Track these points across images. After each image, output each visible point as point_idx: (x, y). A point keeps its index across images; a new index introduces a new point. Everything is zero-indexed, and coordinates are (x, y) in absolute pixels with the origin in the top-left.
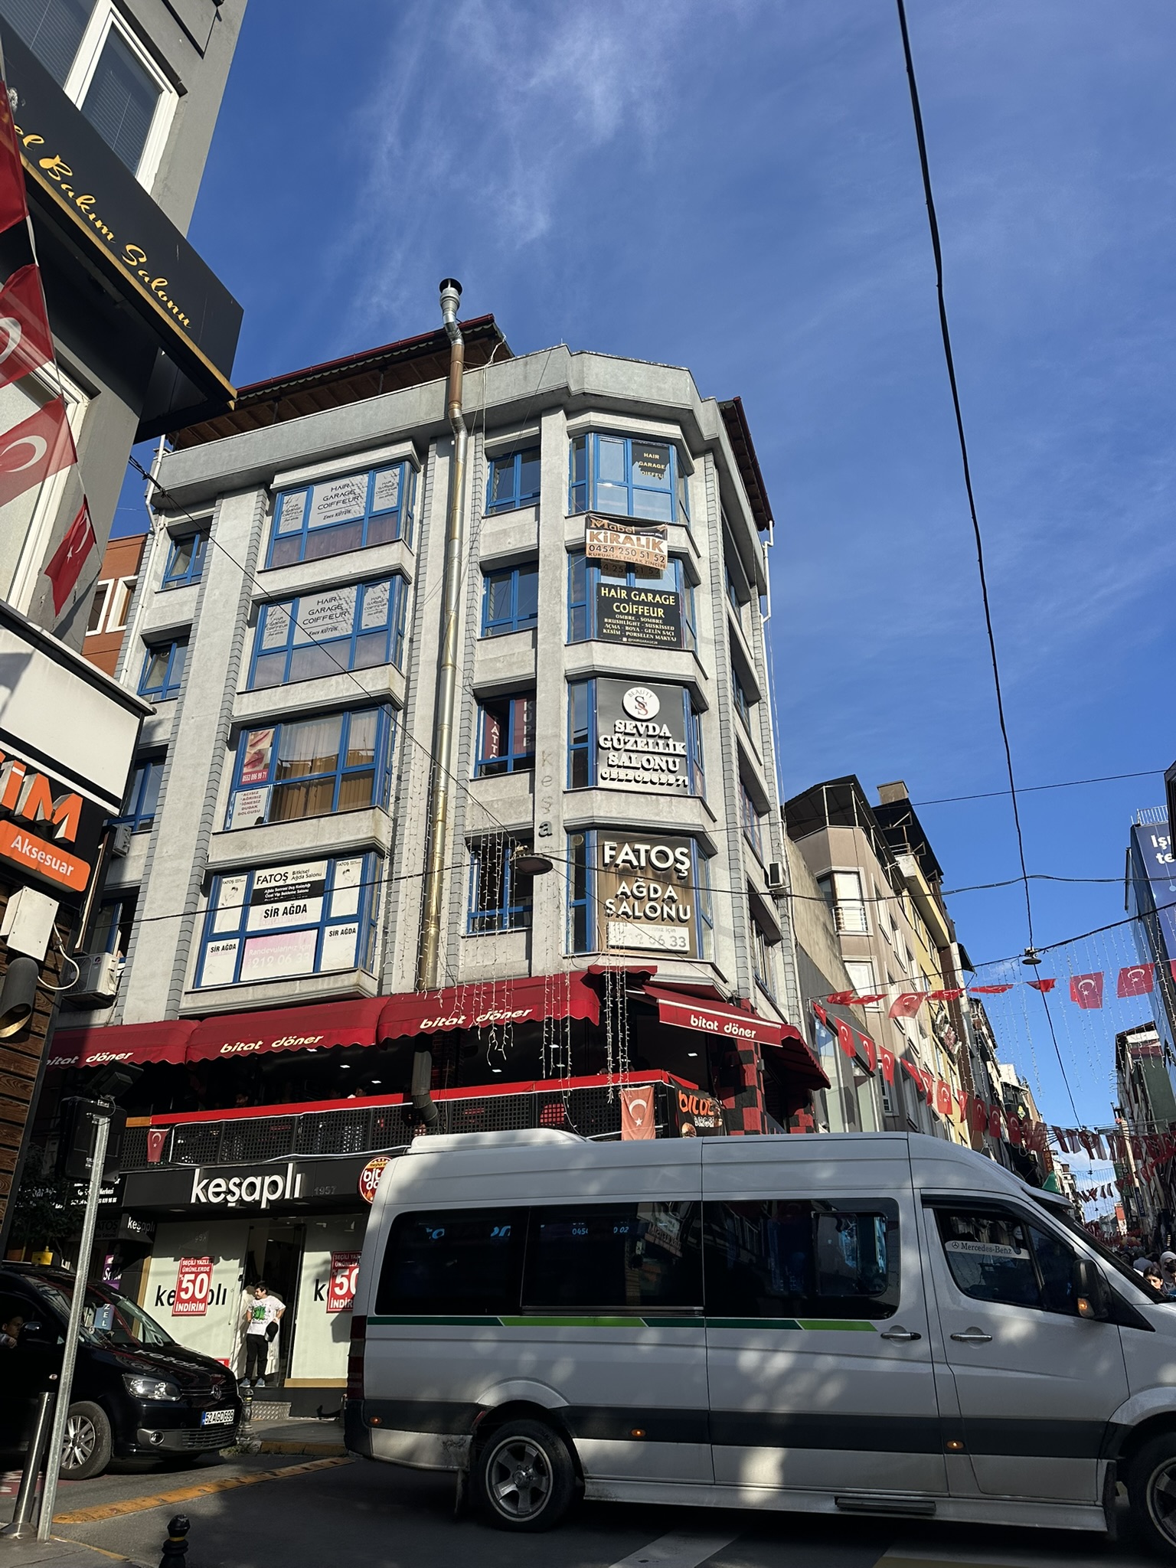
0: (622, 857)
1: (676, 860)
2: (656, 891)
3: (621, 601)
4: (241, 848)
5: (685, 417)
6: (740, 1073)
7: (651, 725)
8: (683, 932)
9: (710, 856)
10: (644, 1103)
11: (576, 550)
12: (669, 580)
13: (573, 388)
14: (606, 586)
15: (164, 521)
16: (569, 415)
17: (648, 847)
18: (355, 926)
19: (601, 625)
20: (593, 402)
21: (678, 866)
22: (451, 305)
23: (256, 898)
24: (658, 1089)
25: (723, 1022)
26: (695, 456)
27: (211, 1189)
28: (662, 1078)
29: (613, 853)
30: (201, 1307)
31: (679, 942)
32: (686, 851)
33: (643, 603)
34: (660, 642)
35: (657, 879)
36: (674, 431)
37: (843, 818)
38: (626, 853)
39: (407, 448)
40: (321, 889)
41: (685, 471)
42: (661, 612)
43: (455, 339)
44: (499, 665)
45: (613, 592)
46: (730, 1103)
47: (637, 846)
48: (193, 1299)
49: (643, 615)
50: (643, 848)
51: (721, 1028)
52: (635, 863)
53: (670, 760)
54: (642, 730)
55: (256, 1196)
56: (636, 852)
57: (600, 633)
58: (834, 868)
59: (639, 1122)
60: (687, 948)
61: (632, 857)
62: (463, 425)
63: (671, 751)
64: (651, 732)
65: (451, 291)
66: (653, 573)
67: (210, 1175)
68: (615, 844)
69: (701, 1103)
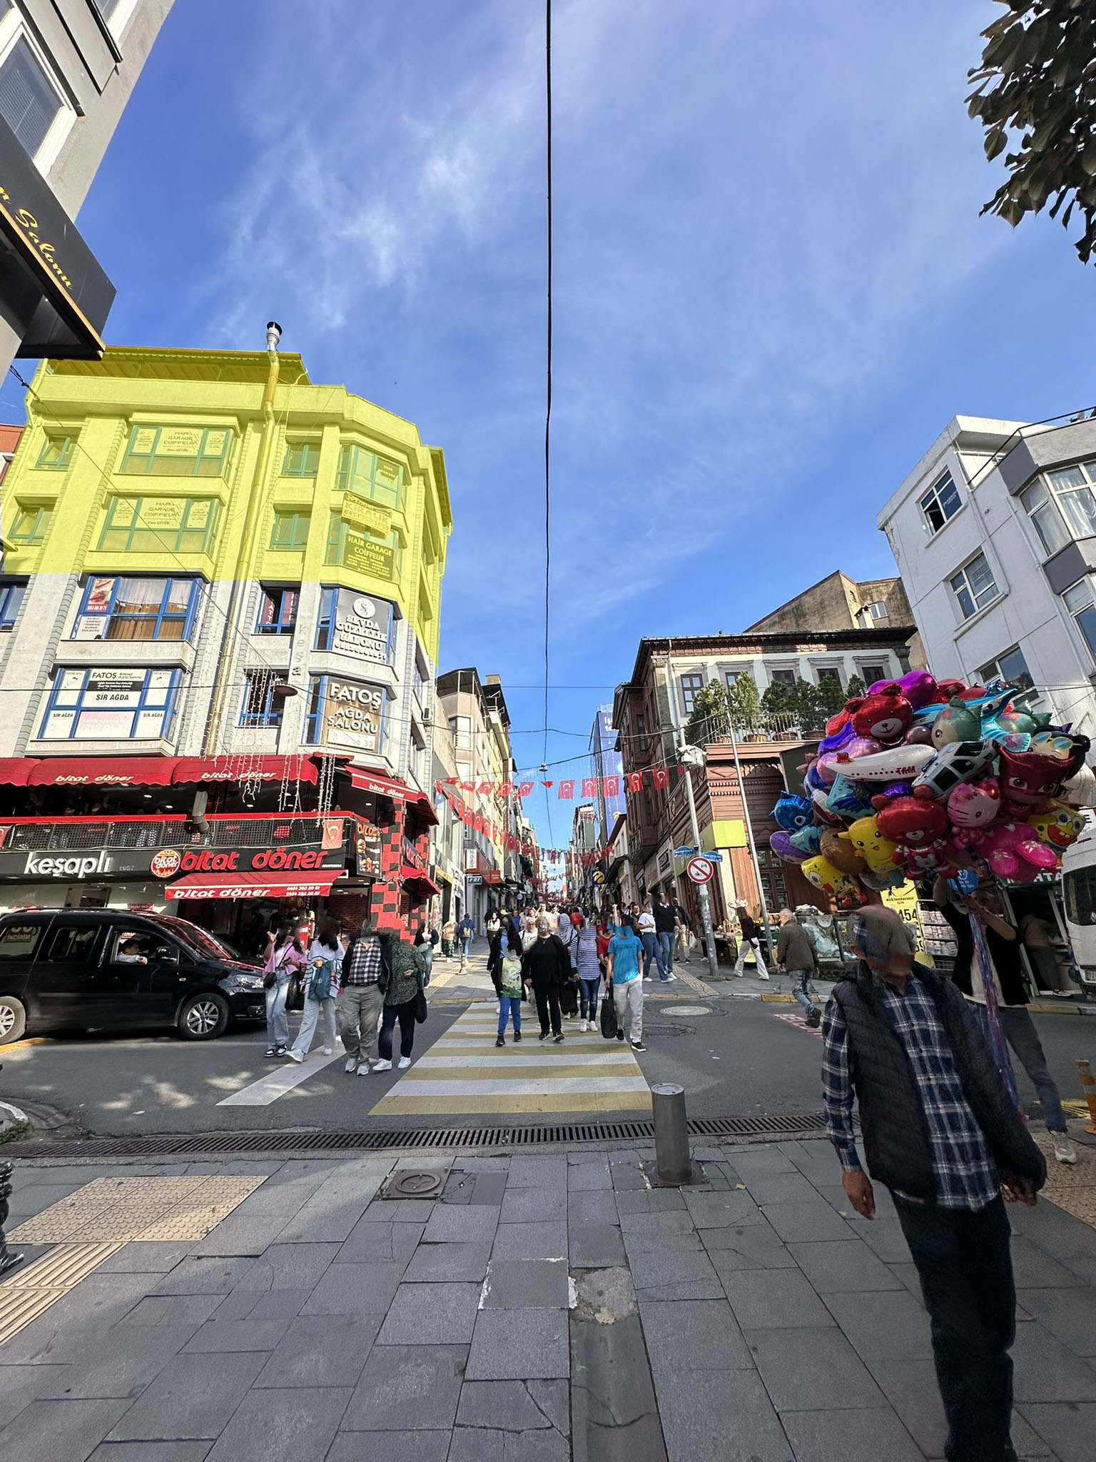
0: (342, 693)
1: (373, 699)
2: (359, 715)
3: (360, 547)
4: (82, 653)
5: (410, 452)
6: (393, 815)
7: (368, 621)
8: (372, 739)
9: (393, 699)
10: (337, 828)
11: (336, 511)
12: (390, 540)
13: (347, 416)
14: (352, 536)
15: (41, 420)
16: (342, 430)
17: (358, 690)
18: (163, 712)
19: (346, 558)
20: (357, 427)
21: (374, 702)
22: (274, 339)
23: (93, 687)
24: (346, 821)
25: (387, 788)
26: (413, 475)
27: (41, 865)
28: (350, 816)
29: (337, 690)
30: (28, 937)
31: (369, 744)
32: (379, 695)
33: (372, 551)
34: (380, 575)
35: (361, 708)
36: (403, 458)
37: (466, 688)
38: (344, 691)
39: (233, 421)
40: (140, 687)
41: (406, 482)
42: (383, 558)
43: (273, 362)
44: (278, 568)
45: (356, 540)
46: (386, 830)
47: (351, 688)
49: (372, 558)
50: (355, 690)
51: (385, 792)
52: (349, 698)
53: (377, 643)
54: (363, 623)
55: (76, 870)
56: (351, 692)
57: (345, 562)
58: (458, 714)
59: (333, 838)
60: (373, 748)
61: (348, 694)
62: (272, 417)
63: (379, 638)
64: (368, 626)
65: (274, 330)
66: (380, 535)
67: (42, 856)
68: (338, 686)
69: (370, 829)
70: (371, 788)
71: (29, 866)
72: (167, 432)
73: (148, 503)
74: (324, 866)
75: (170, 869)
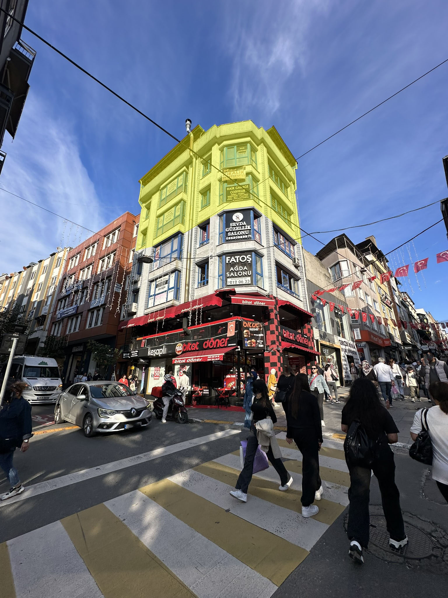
0: (232, 260)
1: (247, 259)
2: (241, 268)
3: (232, 190)
4: (154, 275)
5: (251, 134)
6: (269, 315)
7: (240, 223)
8: (249, 278)
9: (262, 257)
10: (233, 326)
11: (220, 180)
12: (248, 180)
13: (218, 136)
14: (228, 187)
15: (144, 205)
16: (219, 144)
17: (239, 257)
18: (173, 289)
19: (227, 198)
20: (224, 138)
21: (248, 260)
22: (188, 126)
23: (157, 286)
24: (237, 321)
25: (254, 301)
26: (258, 146)
27: (151, 352)
28: (240, 319)
29: (229, 260)
30: (158, 377)
31: (248, 281)
32: (250, 256)
33: (239, 189)
34: (244, 199)
35: (242, 265)
36: (248, 139)
37: (342, 246)
38: (233, 259)
39: (185, 168)
40: (167, 282)
41: (254, 150)
42: (244, 190)
43: (191, 135)
44: (203, 216)
45: (230, 188)
46: (267, 324)
47: (236, 257)
48: (157, 376)
49: (239, 193)
50: (237, 257)
51: (253, 303)
52: (235, 262)
53: (246, 231)
54: (238, 225)
55: (158, 354)
56: (236, 259)
57: (227, 201)
58: (339, 260)
59: (231, 330)
60: (250, 283)
61: (234, 260)
62: (194, 157)
63: (246, 229)
64: (240, 225)
65: (188, 122)
66: (243, 180)
68: (229, 257)
69: (253, 324)
70: (244, 303)
71: (149, 353)
72: (169, 186)
73: (166, 214)
74: (229, 345)
75: (180, 351)
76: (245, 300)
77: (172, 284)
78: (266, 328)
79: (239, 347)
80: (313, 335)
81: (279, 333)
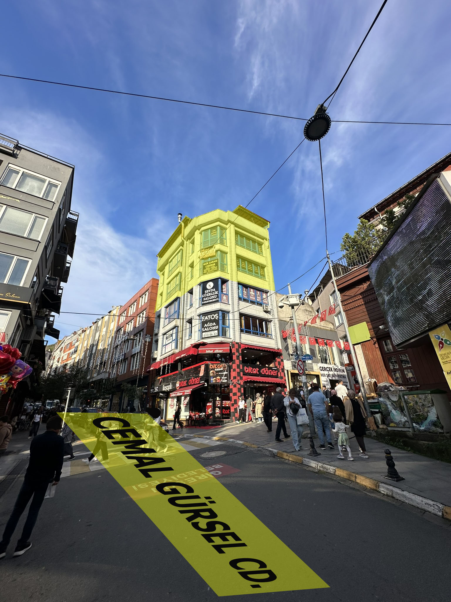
0: (205, 319)
1: (216, 317)
2: (211, 324)
3: (207, 265)
4: (165, 329)
5: (219, 220)
7: (211, 290)
8: (216, 331)
11: (200, 258)
12: (218, 256)
13: (198, 224)
14: (204, 263)
15: (161, 273)
16: (199, 230)
18: (174, 341)
20: (201, 226)
22: (179, 218)
23: (166, 338)
24: (205, 365)
31: (215, 334)
32: (217, 314)
33: (211, 264)
34: (214, 271)
35: (212, 322)
36: (218, 223)
39: (181, 247)
40: (172, 335)
41: (223, 229)
42: (214, 264)
43: (182, 225)
44: (190, 286)
48: (172, 406)
49: (211, 266)
50: (209, 316)
51: (214, 351)
53: (215, 296)
55: (168, 389)
56: (208, 317)
57: (203, 273)
60: (217, 335)
61: (207, 319)
62: (184, 240)
63: (215, 294)
65: (180, 216)
66: (214, 256)
68: (204, 317)
69: (218, 365)
70: (207, 352)
71: (163, 389)
72: (173, 260)
73: (172, 282)
74: (201, 382)
75: (178, 387)
76: (208, 350)
77: (174, 338)
78: (230, 367)
79: (206, 383)
80: (284, 366)
81: (240, 370)
